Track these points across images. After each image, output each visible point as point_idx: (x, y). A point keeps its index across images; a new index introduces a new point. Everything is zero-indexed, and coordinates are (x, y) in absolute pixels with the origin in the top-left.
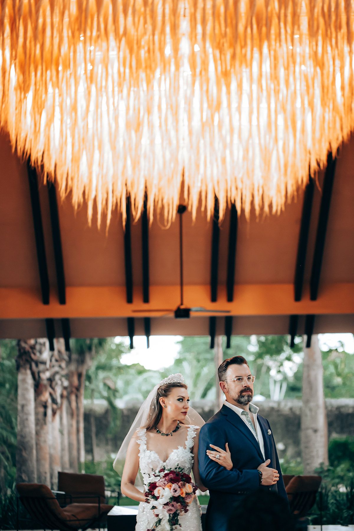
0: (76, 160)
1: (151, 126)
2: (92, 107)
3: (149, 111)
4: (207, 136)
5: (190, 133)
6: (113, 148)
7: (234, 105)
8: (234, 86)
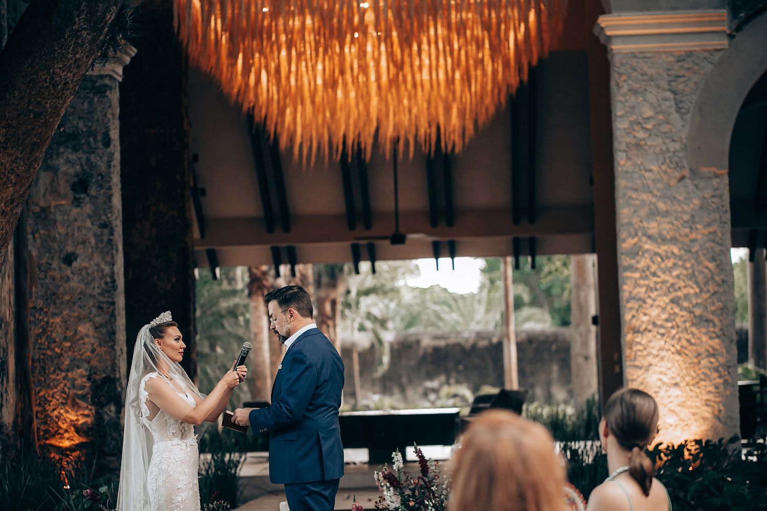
0: (282, 113)
1: (345, 84)
2: (293, 68)
3: (342, 72)
4: (394, 90)
5: (379, 87)
6: (313, 102)
7: (417, 63)
8: (415, 47)
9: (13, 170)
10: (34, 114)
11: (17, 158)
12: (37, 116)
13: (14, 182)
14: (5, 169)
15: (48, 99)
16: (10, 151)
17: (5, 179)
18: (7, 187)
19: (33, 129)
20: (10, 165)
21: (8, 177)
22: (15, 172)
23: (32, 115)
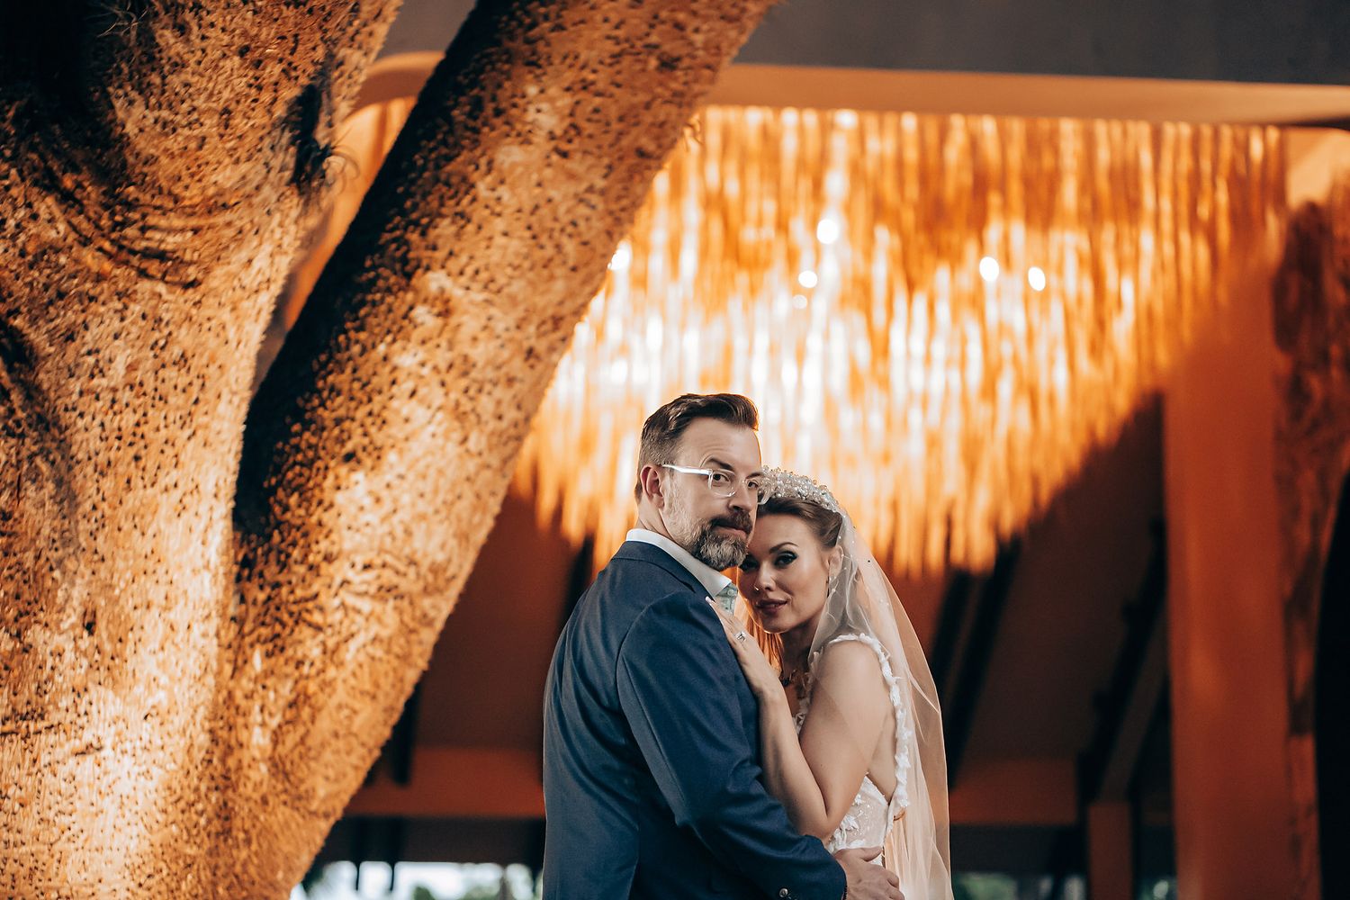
9: (574, 224)
10: (659, 58)
11: (590, 189)
12: (668, 64)
13: (571, 263)
14: (556, 219)
15: (706, 18)
16: (574, 165)
17: (550, 251)
18: (552, 278)
19: (648, 106)
20: (569, 211)
21: (558, 247)
22: (579, 235)
23: (653, 63)
